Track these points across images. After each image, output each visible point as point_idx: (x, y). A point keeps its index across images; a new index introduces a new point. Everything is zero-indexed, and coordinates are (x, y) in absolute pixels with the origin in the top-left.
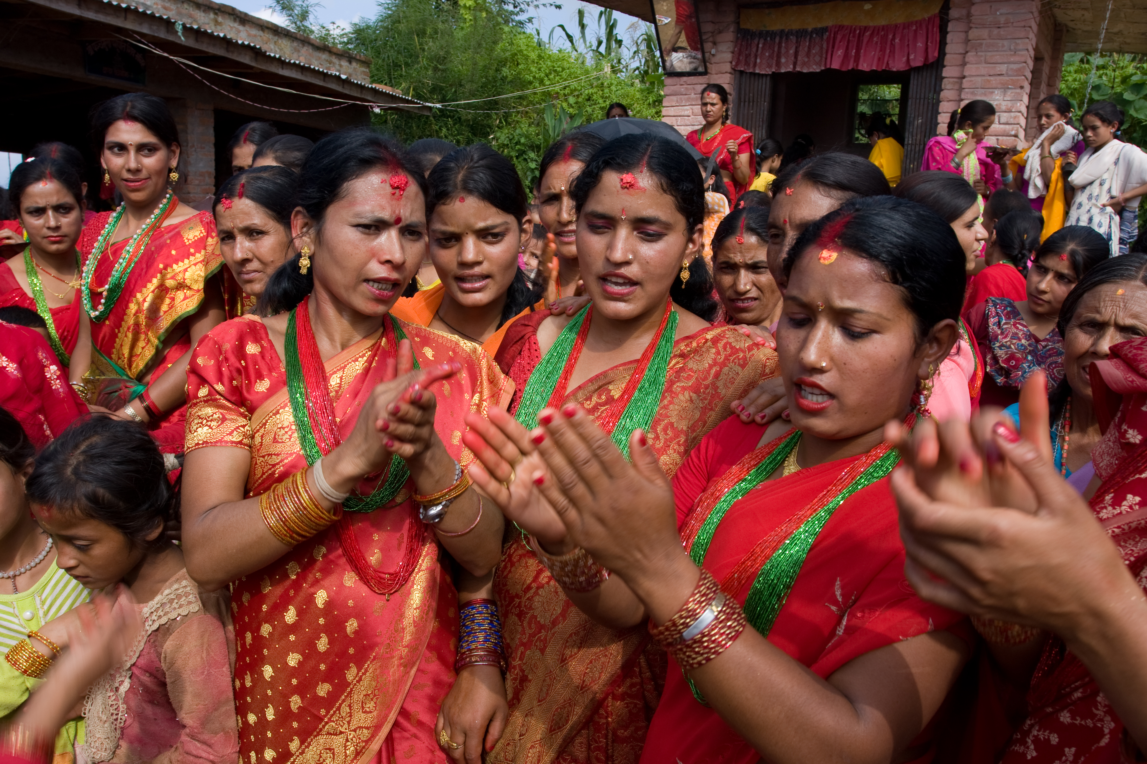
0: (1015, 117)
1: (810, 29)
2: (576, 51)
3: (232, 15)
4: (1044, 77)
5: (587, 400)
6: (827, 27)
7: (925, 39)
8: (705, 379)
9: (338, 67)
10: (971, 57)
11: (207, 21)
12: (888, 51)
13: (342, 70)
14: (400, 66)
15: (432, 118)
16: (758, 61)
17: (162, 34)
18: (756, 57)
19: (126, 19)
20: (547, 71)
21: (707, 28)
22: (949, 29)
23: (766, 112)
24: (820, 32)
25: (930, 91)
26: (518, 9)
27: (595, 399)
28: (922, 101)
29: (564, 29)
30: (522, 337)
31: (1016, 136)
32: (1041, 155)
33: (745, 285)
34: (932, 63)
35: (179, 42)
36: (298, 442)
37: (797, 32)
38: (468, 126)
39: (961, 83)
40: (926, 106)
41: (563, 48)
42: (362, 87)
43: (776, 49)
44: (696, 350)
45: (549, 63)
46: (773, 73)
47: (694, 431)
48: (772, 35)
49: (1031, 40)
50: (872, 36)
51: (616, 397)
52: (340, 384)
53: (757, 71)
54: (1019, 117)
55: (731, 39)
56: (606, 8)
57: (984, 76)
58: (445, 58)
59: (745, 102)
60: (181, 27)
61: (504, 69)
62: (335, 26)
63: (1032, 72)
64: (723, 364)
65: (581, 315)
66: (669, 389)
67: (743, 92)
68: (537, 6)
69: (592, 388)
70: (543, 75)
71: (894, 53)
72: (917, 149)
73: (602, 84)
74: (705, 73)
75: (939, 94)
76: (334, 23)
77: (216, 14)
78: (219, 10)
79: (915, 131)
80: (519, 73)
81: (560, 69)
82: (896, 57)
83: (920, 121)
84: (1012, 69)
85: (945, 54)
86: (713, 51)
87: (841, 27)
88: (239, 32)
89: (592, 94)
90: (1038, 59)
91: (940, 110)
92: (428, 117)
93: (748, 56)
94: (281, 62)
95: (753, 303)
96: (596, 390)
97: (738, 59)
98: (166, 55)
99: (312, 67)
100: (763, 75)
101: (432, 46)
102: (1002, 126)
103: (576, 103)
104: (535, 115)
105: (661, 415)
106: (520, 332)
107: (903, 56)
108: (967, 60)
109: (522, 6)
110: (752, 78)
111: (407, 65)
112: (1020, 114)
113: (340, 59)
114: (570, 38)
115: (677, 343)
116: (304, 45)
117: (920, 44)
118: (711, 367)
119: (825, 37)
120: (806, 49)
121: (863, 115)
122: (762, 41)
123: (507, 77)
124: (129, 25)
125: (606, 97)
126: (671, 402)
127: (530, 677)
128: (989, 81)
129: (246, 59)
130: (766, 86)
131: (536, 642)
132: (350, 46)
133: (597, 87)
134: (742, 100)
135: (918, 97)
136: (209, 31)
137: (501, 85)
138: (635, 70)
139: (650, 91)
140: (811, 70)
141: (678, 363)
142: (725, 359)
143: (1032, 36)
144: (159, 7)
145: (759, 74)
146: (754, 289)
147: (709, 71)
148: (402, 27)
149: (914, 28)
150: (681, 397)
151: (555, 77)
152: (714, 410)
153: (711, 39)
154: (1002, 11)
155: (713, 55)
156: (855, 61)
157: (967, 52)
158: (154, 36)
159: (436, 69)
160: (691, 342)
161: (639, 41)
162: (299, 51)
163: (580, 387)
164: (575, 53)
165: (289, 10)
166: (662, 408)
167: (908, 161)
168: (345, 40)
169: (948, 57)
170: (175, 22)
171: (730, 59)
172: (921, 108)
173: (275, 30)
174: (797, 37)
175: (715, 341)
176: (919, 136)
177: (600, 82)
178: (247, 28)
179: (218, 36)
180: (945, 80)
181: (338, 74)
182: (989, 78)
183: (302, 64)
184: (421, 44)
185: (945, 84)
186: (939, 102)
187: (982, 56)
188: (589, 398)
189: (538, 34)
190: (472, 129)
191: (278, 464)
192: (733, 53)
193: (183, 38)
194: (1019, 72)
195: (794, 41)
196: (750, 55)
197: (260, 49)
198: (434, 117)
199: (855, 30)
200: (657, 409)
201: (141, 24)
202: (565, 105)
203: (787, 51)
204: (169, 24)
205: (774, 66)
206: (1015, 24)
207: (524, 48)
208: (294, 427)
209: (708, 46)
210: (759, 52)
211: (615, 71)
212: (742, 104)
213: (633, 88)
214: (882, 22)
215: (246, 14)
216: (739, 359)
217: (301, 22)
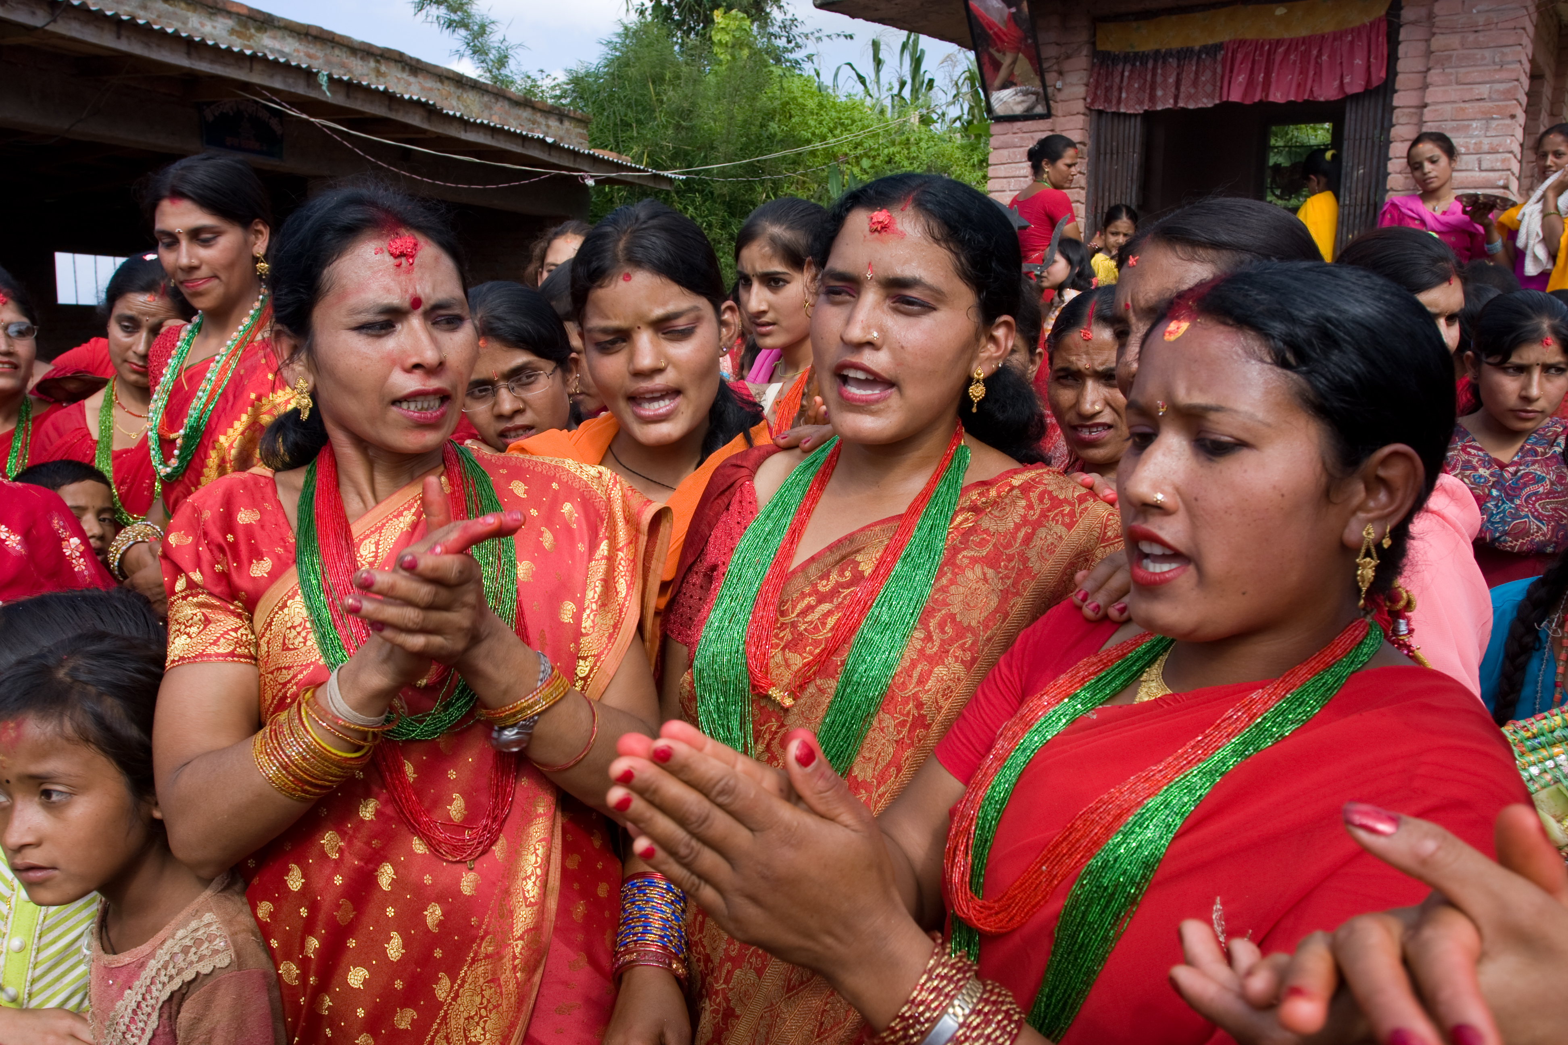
0: (1504, 161)
1: (1197, 48)
2: (870, 96)
3: (400, 62)
4: (1545, 104)
5: (821, 578)
6: (1222, 44)
7: (1365, 53)
8: (1009, 545)
9: (544, 128)
10: (1434, 76)
11: (365, 71)
12: (1311, 73)
13: (551, 132)
14: (631, 126)
15: (673, 194)
16: (1124, 95)
17: (301, 89)
18: (1120, 90)
19: (251, 70)
20: (831, 125)
21: (1049, 52)
22: (1401, 37)
23: (1136, 168)
24: (1212, 50)
25: (1375, 127)
26: (793, 44)
27: (834, 577)
28: (1364, 142)
29: (853, 69)
30: (732, 485)
31: (1506, 187)
32: (1542, 211)
33: (1093, 403)
34: (1378, 87)
35: (324, 99)
36: (315, 646)
37: (1178, 52)
38: (724, 203)
39: (1422, 114)
40: (1369, 150)
41: (853, 92)
42: (575, 154)
43: (1149, 77)
44: (995, 502)
45: (834, 114)
46: (1146, 111)
47: (987, 627)
48: (1143, 58)
49: (1525, 48)
50: (1287, 53)
51: (866, 574)
52: (377, 552)
53: (1122, 110)
54: (1509, 159)
55: (1085, 66)
56: (911, 31)
57: (1454, 102)
58: (691, 111)
59: (1105, 154)
60: (325, 78)
61: (771, 124)
62: (544, 75)
63: (1527, 94)
64: (1038, 524)
65: (824, 450)
66: (950, 560)
67: (1102, 141)
68: (819, 39)
69: (831, 559)
70: (825, 130)
71: (1321, 76)
72: (1358, 211)
73: (908, 140)
74: (1048, 115)
75: (1389, 131)
76: (542, 71)
77: (378, 61)
78: (382, 56)
79: (1354, 185)
80: (793, 129)
81: (849, 122)
82: (1324, 80)
83: (1361, 171)
84: (1497, 91)
85: (1396, 74)
86: (1059, 84)
87: (1242, 43)
88: (410, 84)
89: (894, 154)
90: (1535, 76)
91: (1391, 155)
92: (668, 193)
93: (1108, 89)
94: (463, 122)
95: (1104, 433)
96: (837, 563)
97: (1095, 94)
98: (304, 116)
99: (506, 128)
100: (1130, 115)
101: (671, 95)
102: (1484, 174)
103: (872, 167)
104: (816, 186)
105: (936, 601)
106: (729, 476)
107: (1335, 80)
108: (1429, 80)
109: (799, 40)
110: (1116, 121)
111: (639, 122)
112: (1510, 155)
113: (547, 118)
114: (862, 80)
115: (966, 490)
116: (497, 100)
117: (1358, 61)
118: (1018, 527)
119: (1219, 58)
120: (1192, 76)
121: (1277, 167)
122: (1128, 67)
123: (775, 134)
124: (256, 78)
125: (914, 158)
126: (952, 582)
127: (738, 1011)
128: (1463, 109)
129: (415, 120)
130: (1135, 130)
131: (751, 957)
132: (563, 101)
133: (900, 144)
134: (1102, 151)
135: (1358, 137)
136: (364, 83)
137: (767, 146)
138: (955, 121)
139: (974, 149)
140: (1200, 105)
141: (967, 520)
142: (1040, 517)
143: (1526, 41)
144: (302, 54)
145: (1125, 114)
146: (1108, 410)
147: (1053, 112)
148: (632, 72)
149: (1350, 38)
150: (969, 574)
151: (842, 132)
152: (1021, 595)
153: (1055, 67)
154: (1480, 7)
155: (1059, 90)
156: (1263, 91)
157: (1429, 69)
158: (290, 93)
159: (678, 127)
160: (988, 490)
161: (960, 82)
162: (491, 108)
163: (813, 559)
164: (868, 98)
165: (481, 55)
166: (938, 590)
167: (1345, 229)
168: (558, 92)
169: (1400, 78)
170: (318, 72)
171: (1083, 95)
172: (1363, 152)
173: (460, 81)
174: (1179, 60)
175: (1025, 489)
176: (1360, 194)
177: (904, 137)
178: (420, 79)
179: (377, 90)
180: (1397, 112)
181: (541, 136)
182: (1463, 105)
183: (492, 124)
184: (658, 94)
185: (1398, 116)
186: (1388, 142)
187: (1451, 74)
188: (825, 576)
189: (818, 75)
190: (729, 208)
191: (289, 681)
192: (1087, 85)
193: (328, 94)
194: (1509, 95)
195: (1175, 65)
196: (1111, 87)
197: (434, 105)
198: (677, 193)
199: (1263, 45)
200: (928, 591)
201: (272, 76)
202: (856, 170)
203: (1165, 81)
204: (309, 75)
205: (1146, 101)
206: (1500, 25)
207: (798, 94)
208: (308, 625)
209: (1050, 77)
210: (1125, 83)
211: (925, 121)
212: (1102, 157)
213: (950, 144)
214: (1303, 32)
215: (418, 61)
216: (1063, 516)
217: (498, 69)
